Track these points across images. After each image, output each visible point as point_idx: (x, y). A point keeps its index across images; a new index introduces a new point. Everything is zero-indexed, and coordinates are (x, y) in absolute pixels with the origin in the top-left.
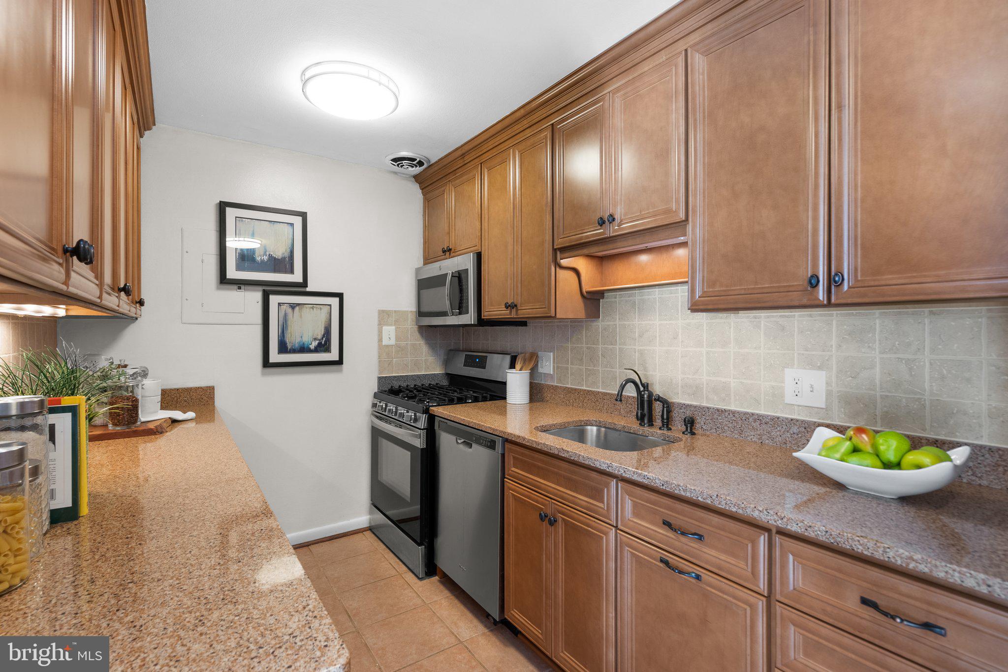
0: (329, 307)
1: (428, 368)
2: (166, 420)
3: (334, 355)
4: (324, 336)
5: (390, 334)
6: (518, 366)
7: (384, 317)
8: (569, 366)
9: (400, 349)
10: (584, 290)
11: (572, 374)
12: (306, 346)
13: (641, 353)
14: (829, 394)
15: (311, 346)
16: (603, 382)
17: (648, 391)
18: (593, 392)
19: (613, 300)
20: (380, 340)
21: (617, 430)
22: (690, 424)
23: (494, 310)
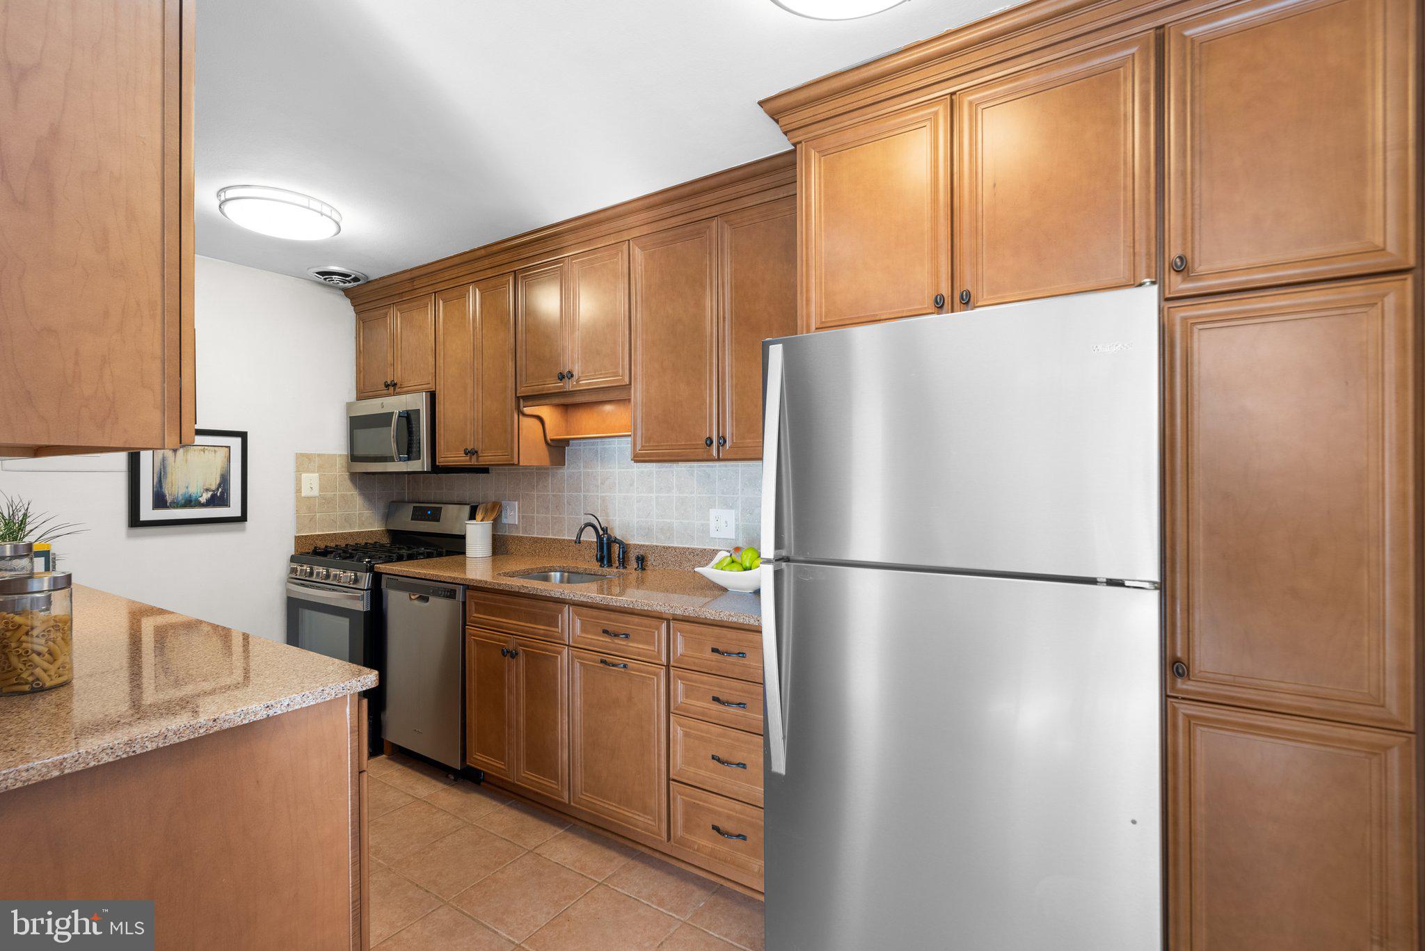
0: (227, 449)
1: (363, 524)
3: (234, 510)
4: (219, 486)
5: (311, 484)
6: (479, 516)
7: (304, 461)
8: (535, 515)
9: (325, 501)
10: (548, 438)
11: (538, 523)
12: (193, 498)
13: (603, 499)
14: (737, 527)
15: (200, 499)
16: (569, 529)
17: (607, 534)
18: (559, 540)
19: (577, 448)
20: (298, 491)
22: (641, 560)
23: (449, 456)
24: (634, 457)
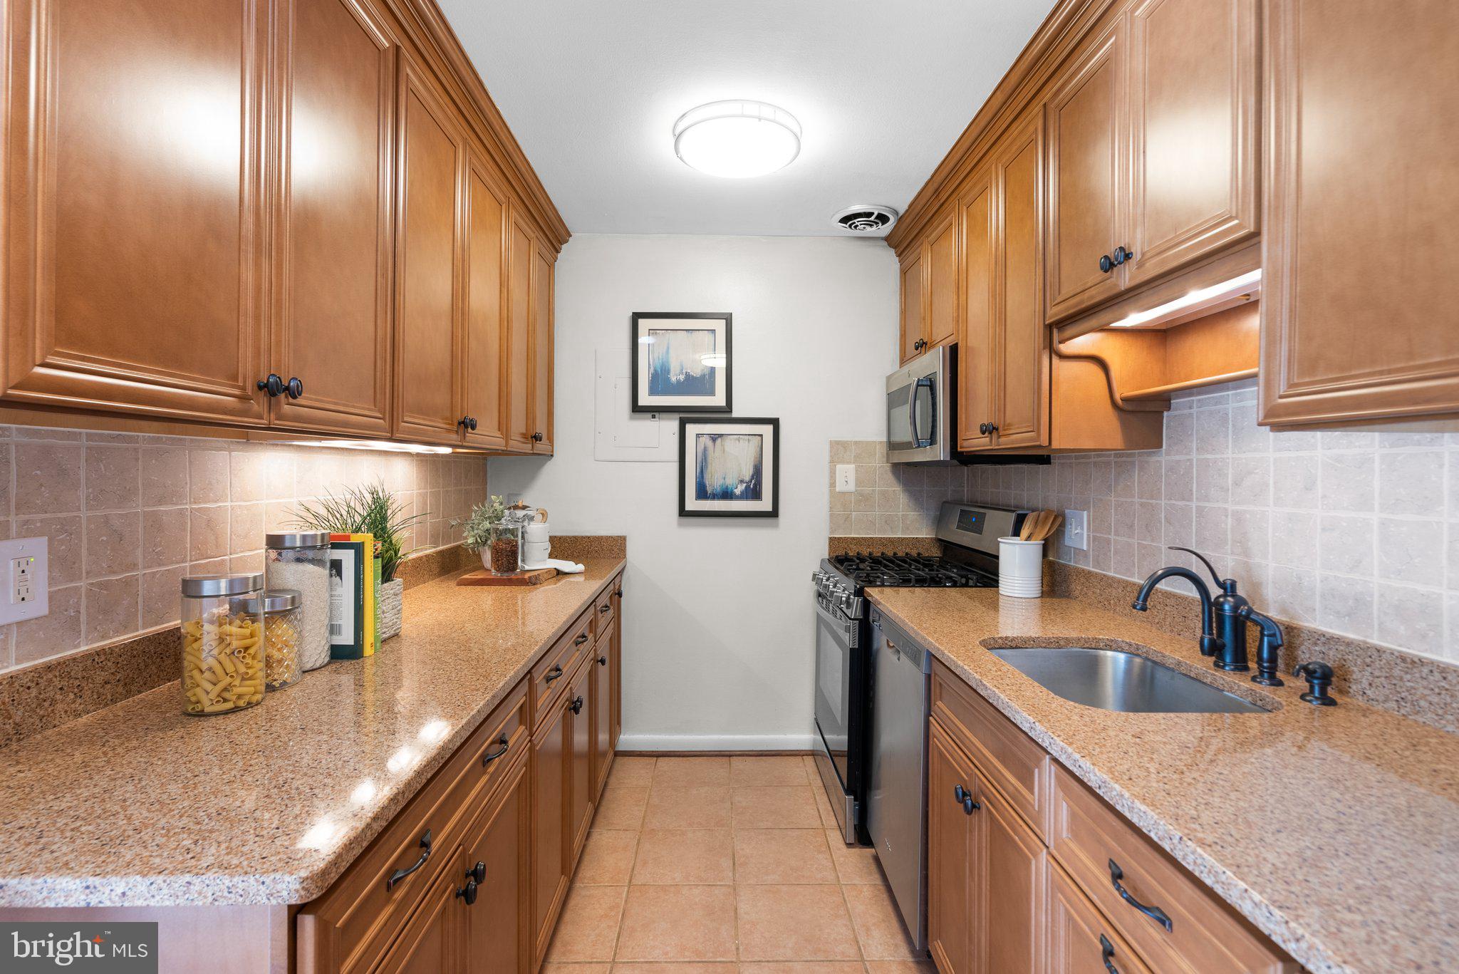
0: (759, 438)
1: (908, 528)
2: (549, 571)
3: (765, 504)
4: (753, 476)
5: (847, 476)
6: (1025, 532)
7: (839, 450)
8: (1112, 537)
9: (863, 499)
10: (1117, 397)
11: (1116, 552)
12: (729, 490)
15: (735, 490)
17: (1234, 595)
20: (833, 484)
21: (1168, 669)
23: (974, 441)
24: (1266, 417)
